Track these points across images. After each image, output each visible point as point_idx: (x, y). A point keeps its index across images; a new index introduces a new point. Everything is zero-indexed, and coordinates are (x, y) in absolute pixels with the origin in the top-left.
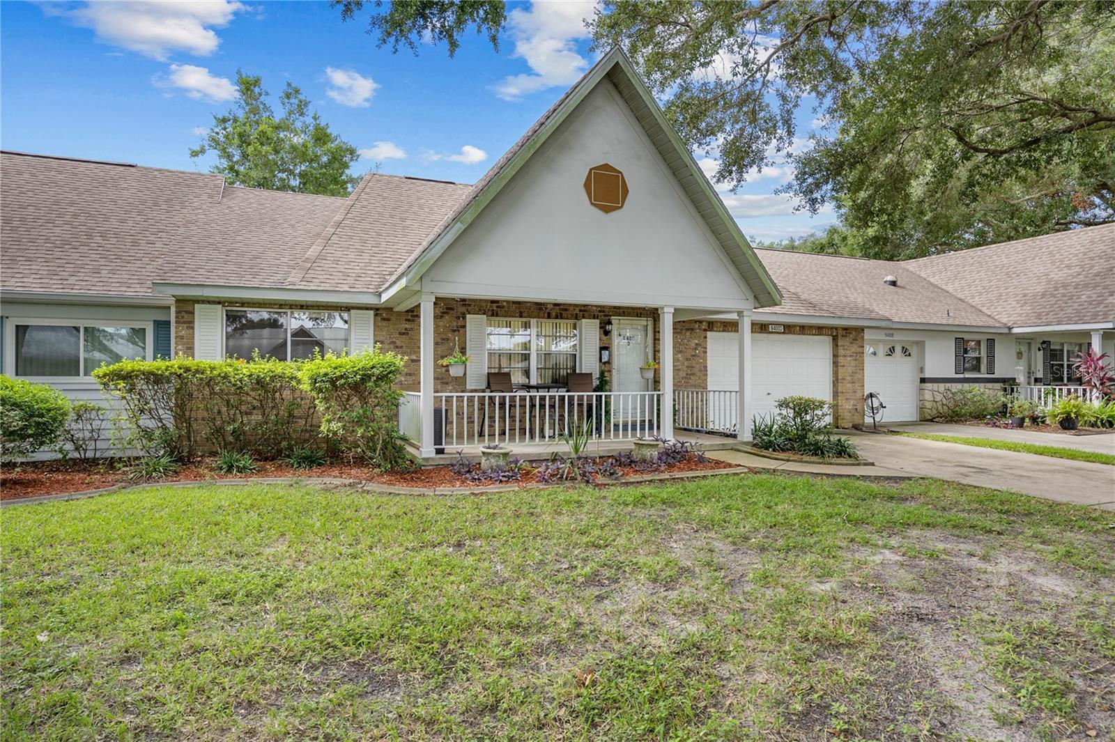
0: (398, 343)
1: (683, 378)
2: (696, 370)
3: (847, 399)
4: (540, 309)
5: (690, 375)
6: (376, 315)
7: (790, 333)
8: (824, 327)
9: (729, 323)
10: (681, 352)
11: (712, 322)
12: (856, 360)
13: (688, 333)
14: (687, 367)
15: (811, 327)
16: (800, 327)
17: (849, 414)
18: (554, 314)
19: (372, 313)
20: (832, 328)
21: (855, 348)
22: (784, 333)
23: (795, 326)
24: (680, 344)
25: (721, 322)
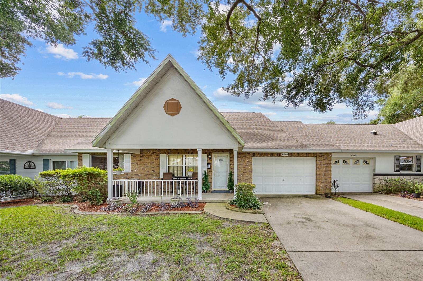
0: (138, 164)
1: (241, 174)
2: (247, 171)
3: (322, 183)
4: (185, 151)
5: (245, 173)
6: (131, 155)
7: (291, 156)
8: (309, 153)
9: (262, 153)
10: (241, 164)
11: (255, 153)
12: (327, 166)
13: (244, 158)
14: (244, 170)
15: (303, 153)
16: (297, 153)
17: (322, 189)
18: (190, 153)
19: (130, 155)
20: (314, 154)
21: (326, 161)
22: (289, 156)
23: (295, 153)
24: (240, 162)
25: (259, 153)
